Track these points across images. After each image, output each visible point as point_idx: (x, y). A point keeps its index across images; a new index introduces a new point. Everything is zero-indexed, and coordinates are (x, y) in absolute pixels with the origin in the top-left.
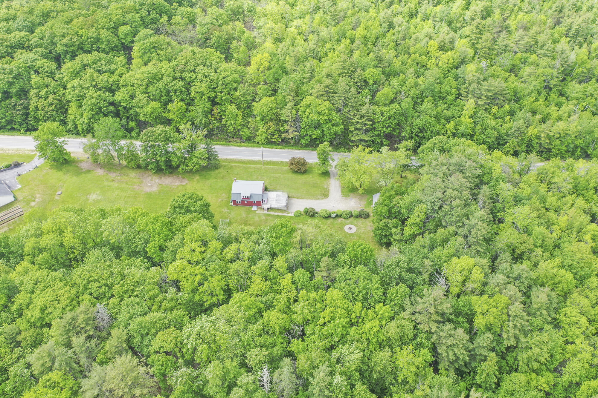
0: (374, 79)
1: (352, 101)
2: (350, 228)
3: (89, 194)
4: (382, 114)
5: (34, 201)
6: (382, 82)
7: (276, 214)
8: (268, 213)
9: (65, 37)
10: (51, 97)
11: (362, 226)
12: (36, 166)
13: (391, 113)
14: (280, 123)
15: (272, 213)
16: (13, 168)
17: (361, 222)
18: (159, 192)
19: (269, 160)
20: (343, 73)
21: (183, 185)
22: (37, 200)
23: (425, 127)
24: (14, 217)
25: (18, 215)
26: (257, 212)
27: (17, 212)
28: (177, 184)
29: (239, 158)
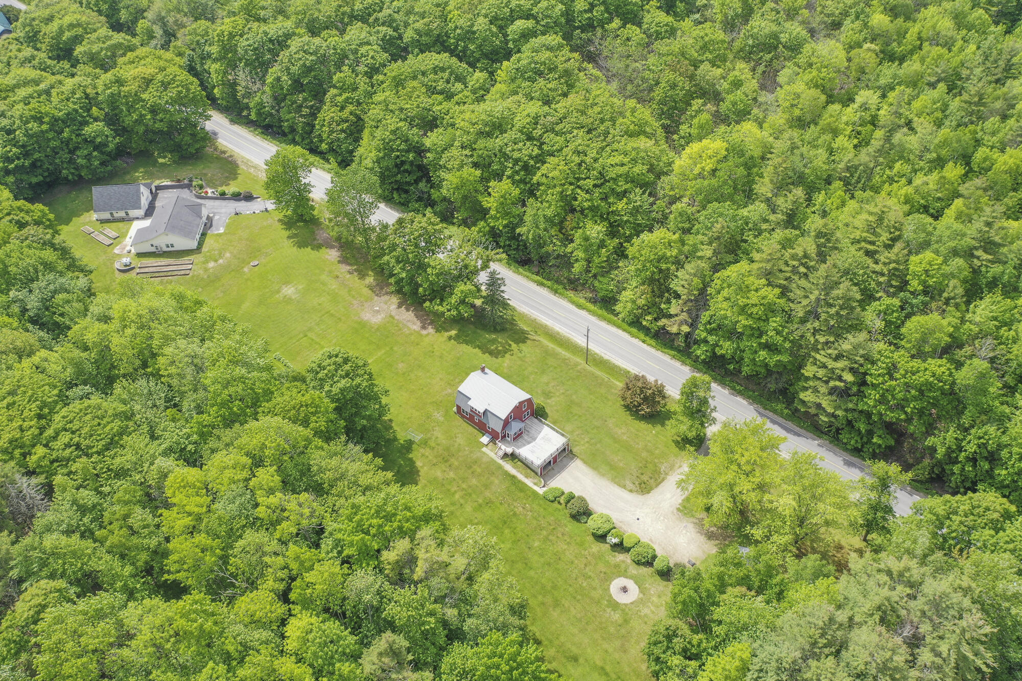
0: (925, 282)
1: (833, 311)
2: (625, 590)
3: (287, 283)
4: (891, 371)
5: (216, 261)
6: (945, 295)
7: (513, 471)
8: (501, 462)
9: (423, 18)
10: (350, 108)
11: (655, 599)
12: (266, 210)
13: (920, 378)
14: (666, 295)
15: (508, 467)
16: (240, 200)
17: (661, 588)
18: (378, 329)
19: (606, 357)
20: (865, 241)
21: (421, 335)
22: (221, 261)
23: (1004, 453)
24: (176, 273)
25: (183, 272)
26: (484, 449)
27: (184, 267)
28: (415, 327)
29: (557, 327)
